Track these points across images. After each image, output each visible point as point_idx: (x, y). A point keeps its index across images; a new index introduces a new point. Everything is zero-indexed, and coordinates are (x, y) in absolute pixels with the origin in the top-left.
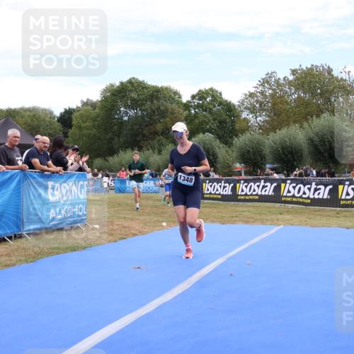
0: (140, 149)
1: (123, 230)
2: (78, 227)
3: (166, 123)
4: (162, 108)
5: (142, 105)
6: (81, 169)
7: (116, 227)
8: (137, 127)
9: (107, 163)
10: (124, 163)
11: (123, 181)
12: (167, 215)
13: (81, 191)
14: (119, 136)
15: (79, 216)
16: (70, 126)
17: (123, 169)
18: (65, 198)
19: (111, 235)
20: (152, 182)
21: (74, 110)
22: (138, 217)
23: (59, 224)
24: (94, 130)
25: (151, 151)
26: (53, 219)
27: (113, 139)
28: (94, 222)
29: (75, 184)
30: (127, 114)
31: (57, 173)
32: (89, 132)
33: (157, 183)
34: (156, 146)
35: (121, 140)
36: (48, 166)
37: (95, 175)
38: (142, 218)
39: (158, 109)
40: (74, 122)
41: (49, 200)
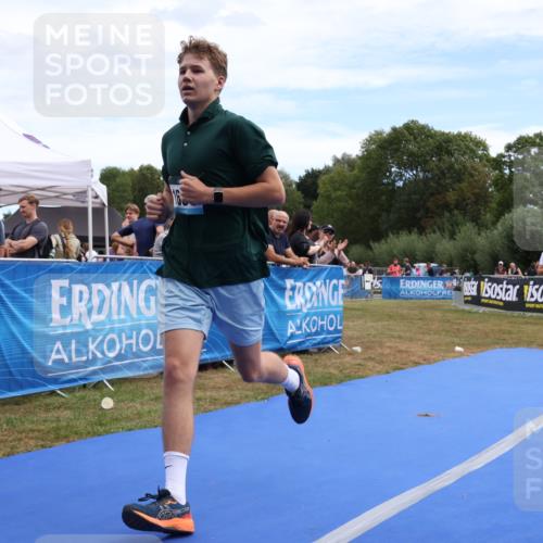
0: (422, 231)
1: (398, 355)
2: (329, 348)
3: (462, 191)
4: (456, 166)
5: (426, 162)
6: (336, 261)
7: (388, 351)
8: (417, 197)
9: (370, 253)
10: (395, 252)
11: (396, 281)
12: (465, 334)
13: (333, 295)
14: (388, 211)
15: (329, 332)
16: (315, 196)
17: (396, 262)
18: (309, 306)
19: (381, 362)
20: (440, 283)
21: (320, 172)
22: (421, 336)
23: (300, 343)
24: (350, 202)
25: (438, 234)
26: (293, 336)
27: (379, 216)
28: (353, 342)
29: (325, 283)
30: (402, 177)
31: (300, 266)
32: (342, 204)
33: (448, 284)
34: (447, 226)
35: (392, 216)
36: (286, 256)
37: (352, 270)
38: (428, 338)
39: (451, 167)
40: (321, 190)
41: (286, 307)
